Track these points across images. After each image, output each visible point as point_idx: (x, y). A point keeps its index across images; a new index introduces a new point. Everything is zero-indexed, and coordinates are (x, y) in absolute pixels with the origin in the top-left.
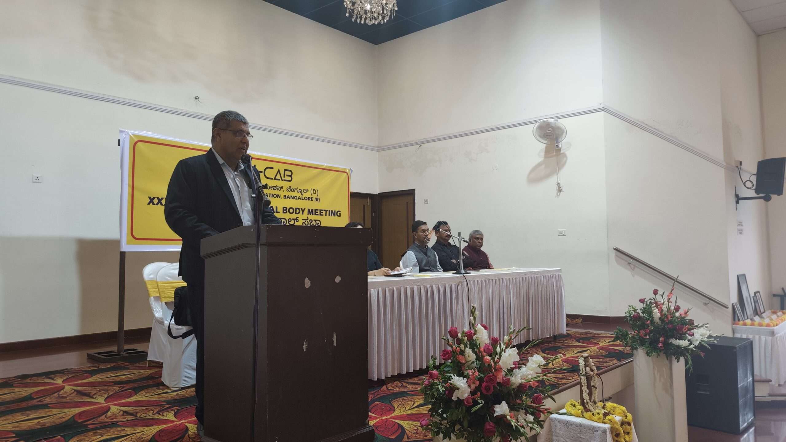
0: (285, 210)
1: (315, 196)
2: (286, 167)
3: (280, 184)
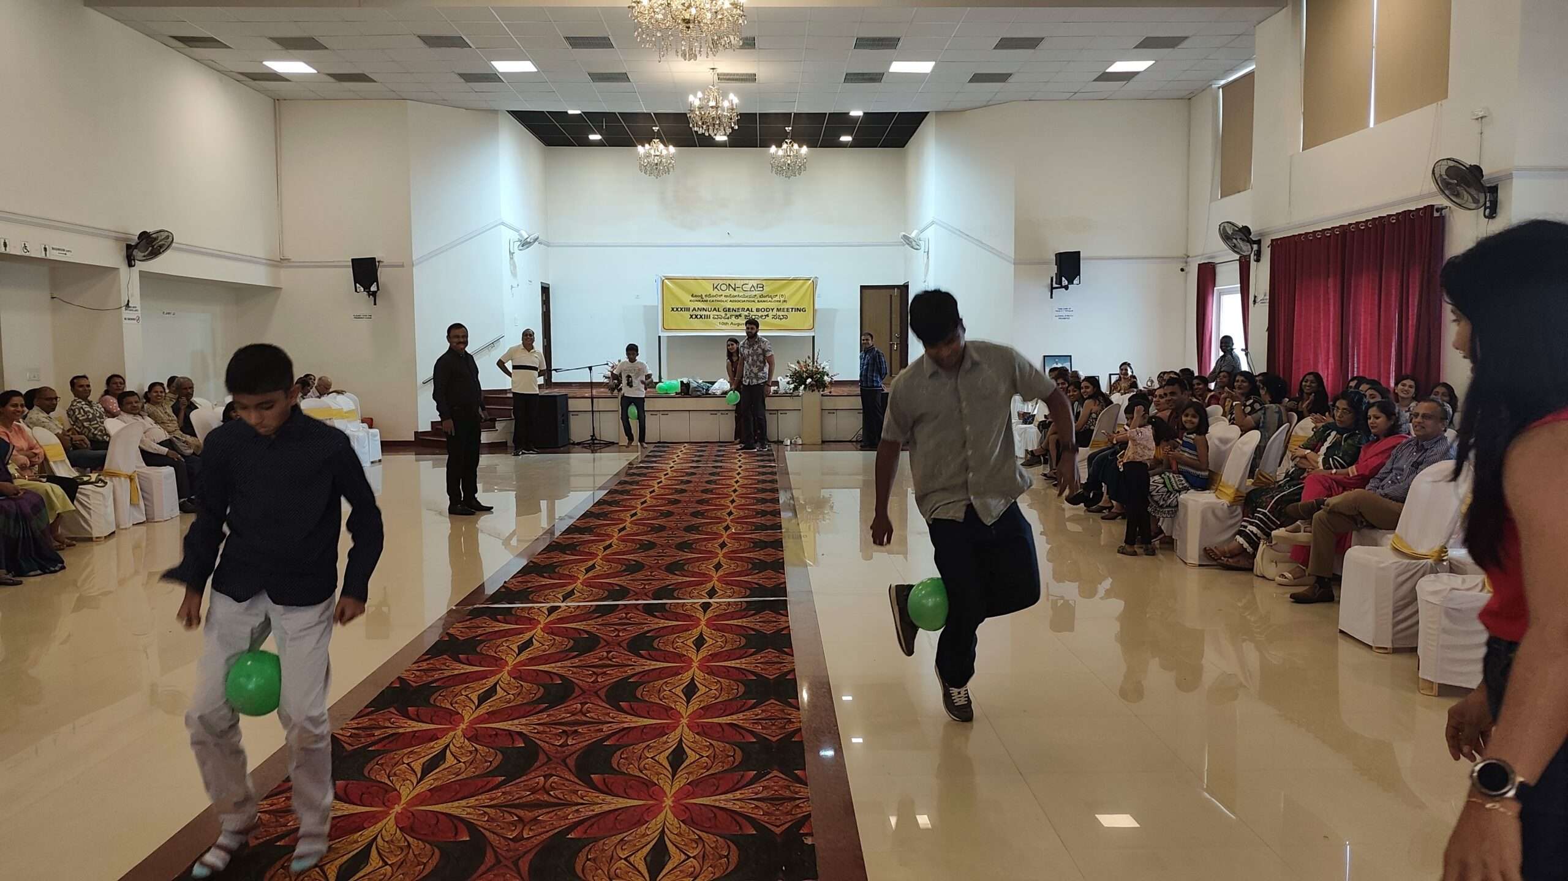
0: (758, 310)
1: (782, 299)
2: (759, 282)
3: (754, 293)
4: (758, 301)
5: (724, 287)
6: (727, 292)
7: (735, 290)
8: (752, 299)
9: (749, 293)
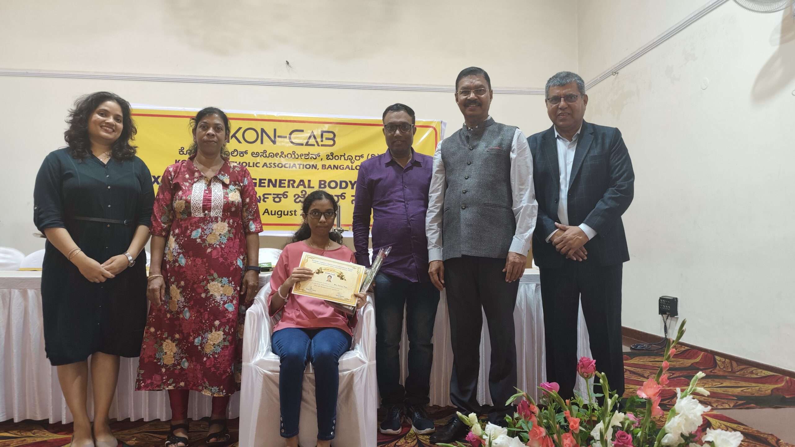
0: (323, 184)
2: (326, 127)
3: (314, 150)
4: (324, 167)
5: (250, 136)
6: (257, 147)
7: (274, 142)
8: (312, 162)
9: (305, 150)
